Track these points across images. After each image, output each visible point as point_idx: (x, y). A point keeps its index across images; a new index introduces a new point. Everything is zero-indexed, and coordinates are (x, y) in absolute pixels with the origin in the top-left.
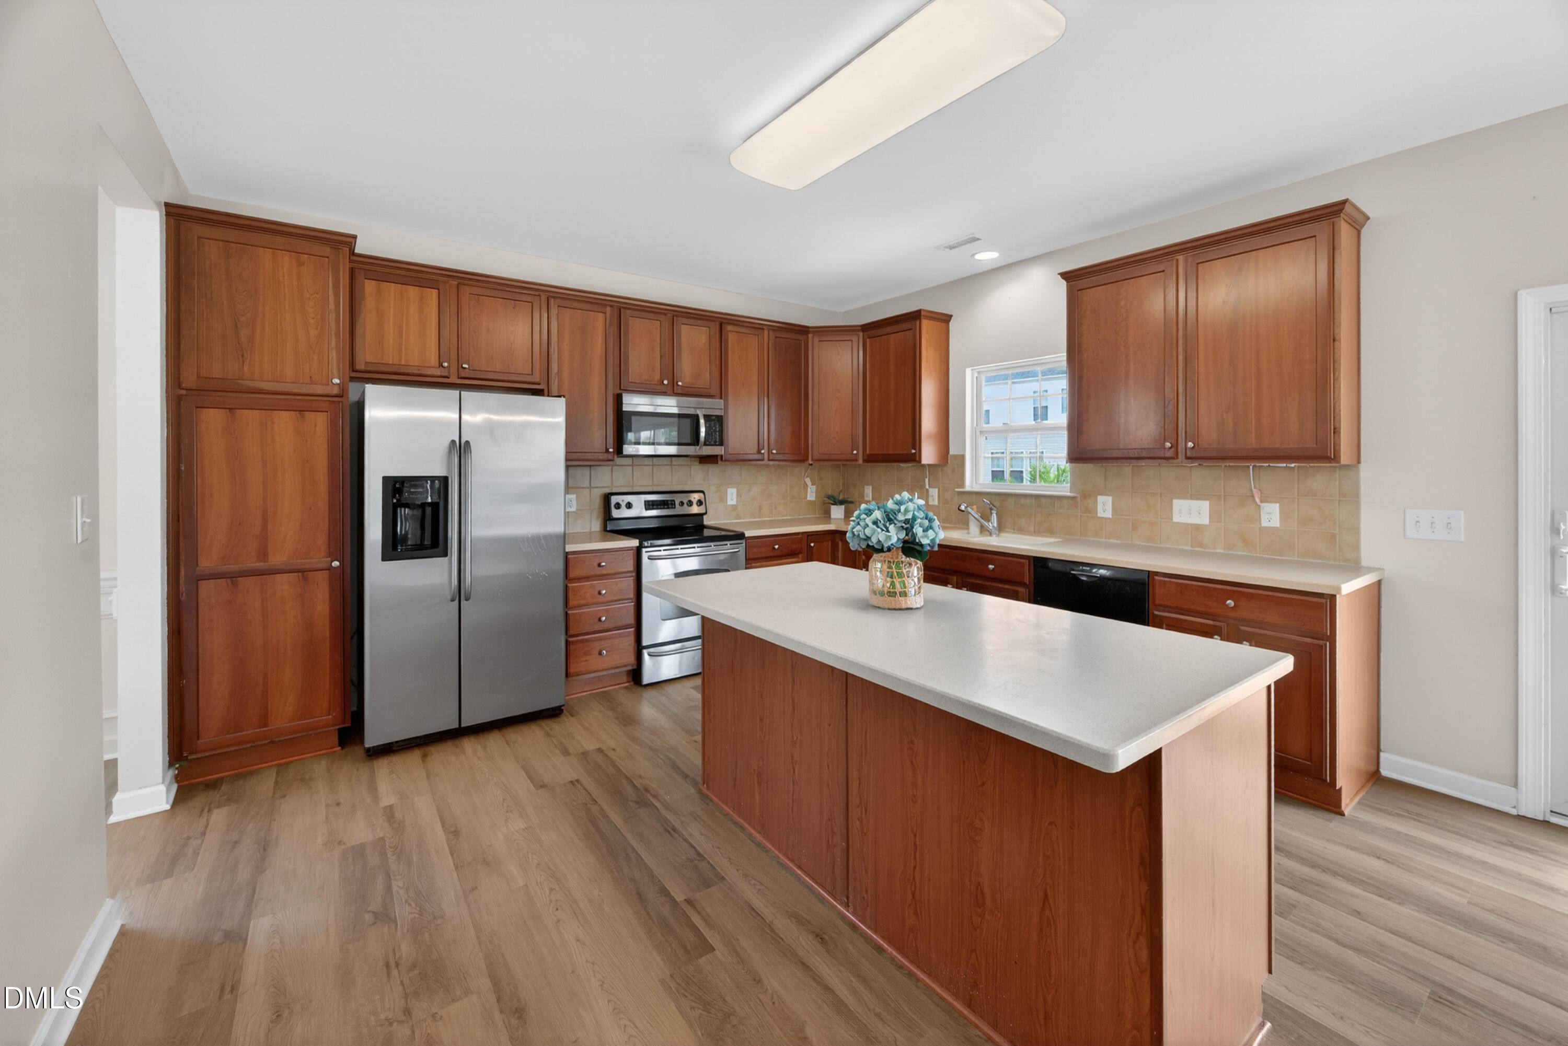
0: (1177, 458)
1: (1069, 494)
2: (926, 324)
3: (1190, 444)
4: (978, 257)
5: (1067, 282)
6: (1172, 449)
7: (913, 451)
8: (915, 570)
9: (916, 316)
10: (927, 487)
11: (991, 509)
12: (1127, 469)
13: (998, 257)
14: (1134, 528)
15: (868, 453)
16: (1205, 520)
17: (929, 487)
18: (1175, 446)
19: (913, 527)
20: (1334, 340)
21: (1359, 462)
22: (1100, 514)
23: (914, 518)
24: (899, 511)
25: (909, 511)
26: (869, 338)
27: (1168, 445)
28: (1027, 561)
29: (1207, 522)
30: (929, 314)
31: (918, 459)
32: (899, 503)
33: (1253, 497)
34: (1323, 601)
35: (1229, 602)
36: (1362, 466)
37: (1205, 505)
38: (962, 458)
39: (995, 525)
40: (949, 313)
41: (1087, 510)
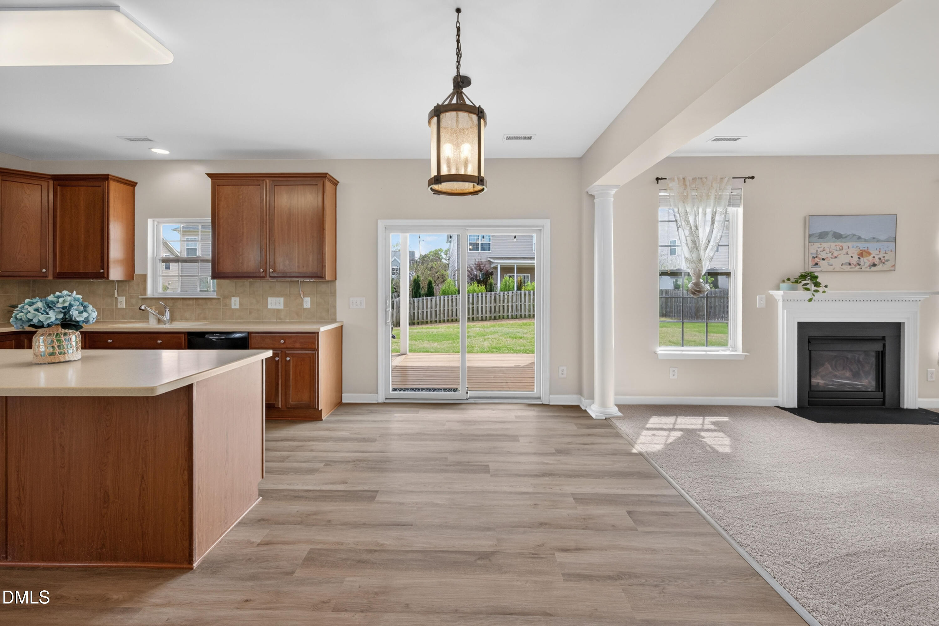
0: (266, 277)
1: (215, 297)
2: (113, 186)
3: (271, 270)
4: (153, 150)
5: (211, 179)
6: (263, 273)
7: (102, 271)
8: (74, 337)
9: (105, 178)
10: (116, 296)
11: (165, 308)
12: (247, 282)
13: (169, 154)
14: (250, 313)
15: (58, 271)
16: (281, 307)
17: (118, 296)
18: (265, 271)
19: (70, 311)
20: (324, 229)
21: (336, 279)
22: (233, 307)
23: (71, 306)
24: (58, 302)
25: (67, 302)
26: (59, 186)
27: (262, 270)
28: (183, 335)
29: (283, 308)
30: (114, 178)
31: (106, 276)
32: (59, 297)
33: (300, 295)
34: (315, 335)
35: (281, 341)
36: (337, 281)
37: (282, 300)
38: (144, 277)
39: (168, 318)
40: (135, 181)
41: (226, 305)
